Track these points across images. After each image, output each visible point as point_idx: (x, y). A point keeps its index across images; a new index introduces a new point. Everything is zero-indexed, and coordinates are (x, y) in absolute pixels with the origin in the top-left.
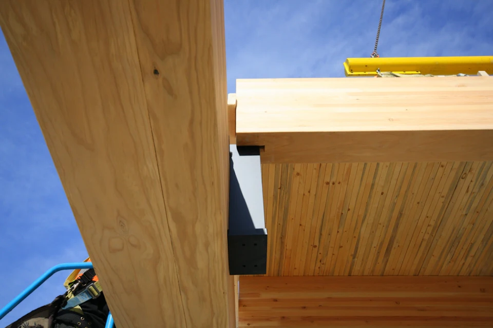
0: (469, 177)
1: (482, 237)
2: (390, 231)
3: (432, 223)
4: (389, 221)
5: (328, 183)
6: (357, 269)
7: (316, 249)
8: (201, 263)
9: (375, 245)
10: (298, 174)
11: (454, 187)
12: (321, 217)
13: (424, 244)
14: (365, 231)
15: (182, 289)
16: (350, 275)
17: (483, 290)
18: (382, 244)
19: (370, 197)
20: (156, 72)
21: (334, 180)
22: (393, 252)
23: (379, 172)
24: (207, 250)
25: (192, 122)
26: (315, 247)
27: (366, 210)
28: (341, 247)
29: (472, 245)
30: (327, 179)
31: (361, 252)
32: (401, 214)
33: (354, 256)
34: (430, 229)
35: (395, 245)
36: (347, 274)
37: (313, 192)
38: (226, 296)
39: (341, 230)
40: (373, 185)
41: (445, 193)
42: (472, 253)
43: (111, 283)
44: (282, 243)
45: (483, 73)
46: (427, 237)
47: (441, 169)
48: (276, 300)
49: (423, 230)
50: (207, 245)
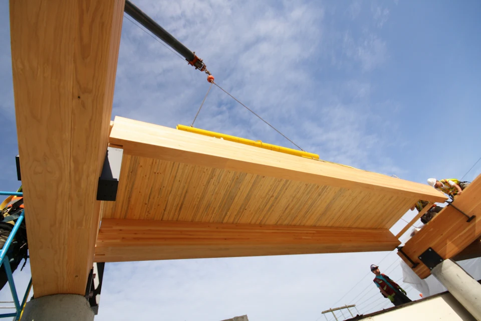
0: (214, 178)
1: (218, 205)
2: (182, 199)
3: (200, 197)
4: (182, 194)
5: (155, 173)
6: (165, 218)
7: (146, 206)
8: (83, 185)
9: (174, 205)
10: (141, 166)
11: (208, 182)
12: (150, 189)
13: (196, 206)
14: (171, 198)
15: (70, 198)
16: (162, 220)
17: (217, 228)
18: (178, 205)
19: (174, 181)
20: (79, 97)
21: (158, 172)
22: (183, 209)
23: (179, 171)
24: (87, 178)
25: (91, 120)
26: (146, 204)
27: (172, 188)
28: (159, 205)
29: (215, 208)
30: (155, 171)
31: (168, 208)
32: (187, 192)
33: (165, 210)
34: (199, 200)
35: (184, 206)
36: (160, 219)
37: (148, 176)
38: (93, 204)
39: (159, 197)
40: (175, 176)
41: (205, 184)
42: (215, 212)
43: (29, 191)
44: (129, 201)
45: (222, 139)
46: (197, 203)
47: (204, 174)
48: (121, 230)
49: (196, 200)
50: (88, 177)
